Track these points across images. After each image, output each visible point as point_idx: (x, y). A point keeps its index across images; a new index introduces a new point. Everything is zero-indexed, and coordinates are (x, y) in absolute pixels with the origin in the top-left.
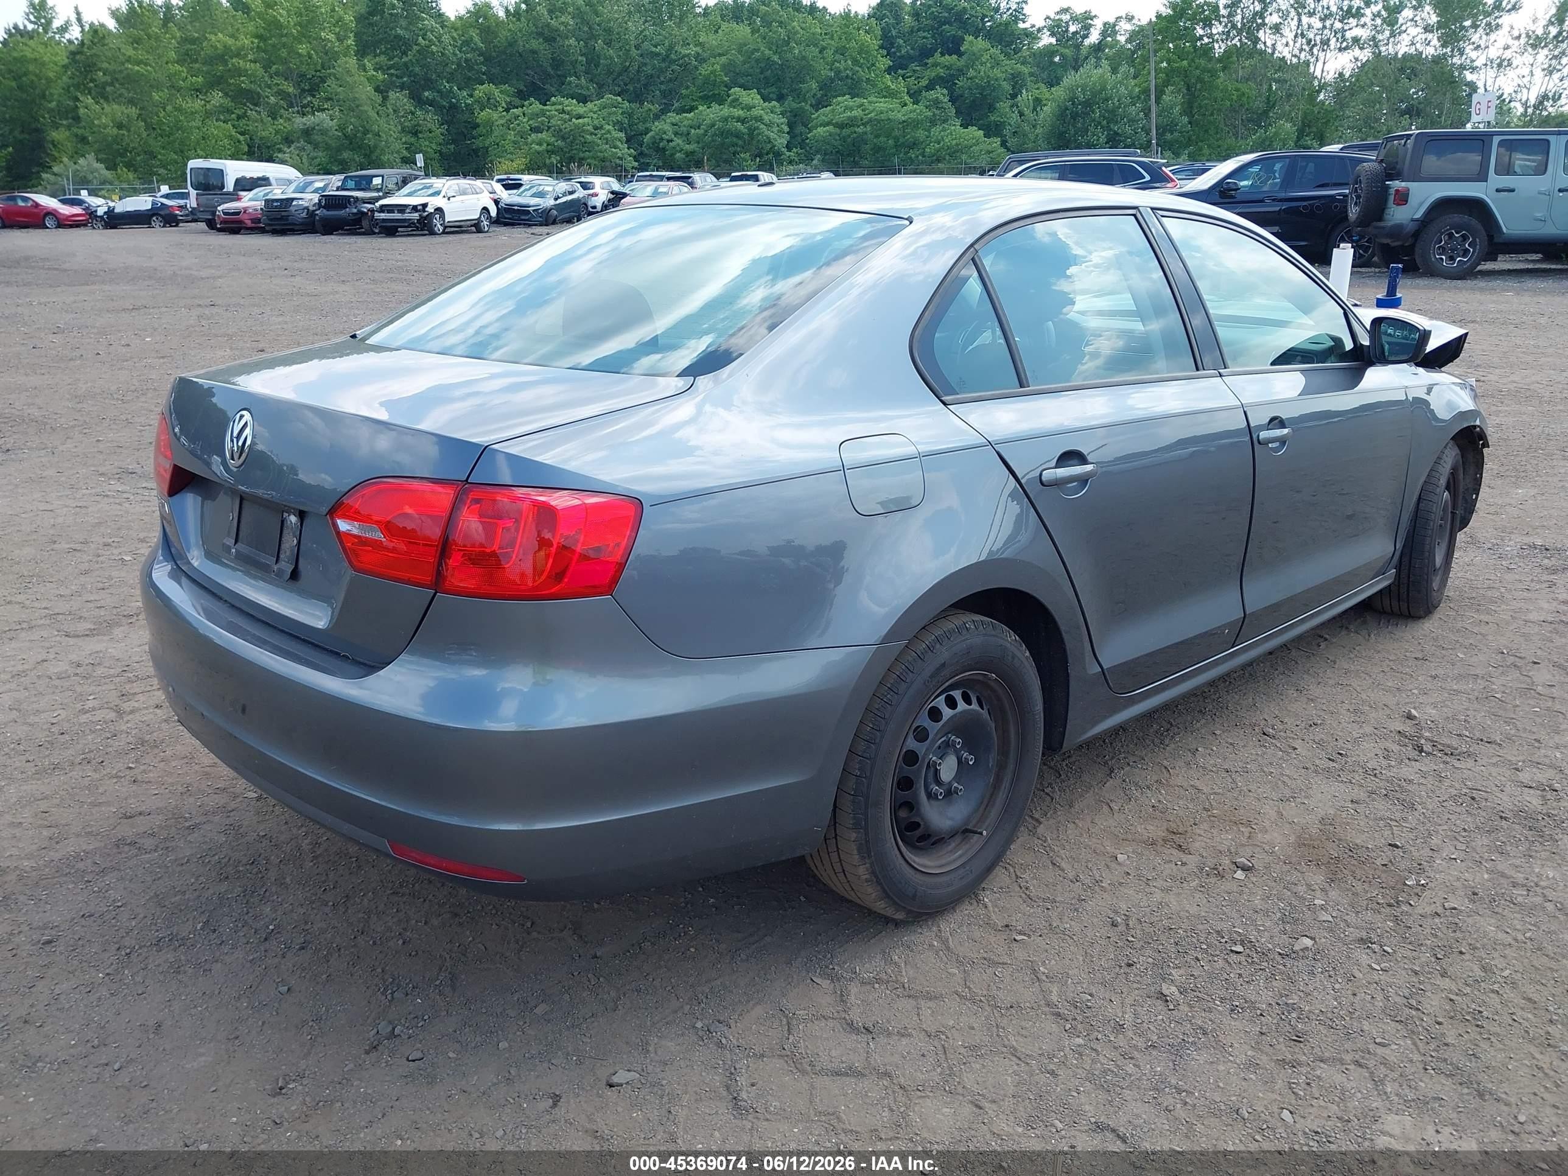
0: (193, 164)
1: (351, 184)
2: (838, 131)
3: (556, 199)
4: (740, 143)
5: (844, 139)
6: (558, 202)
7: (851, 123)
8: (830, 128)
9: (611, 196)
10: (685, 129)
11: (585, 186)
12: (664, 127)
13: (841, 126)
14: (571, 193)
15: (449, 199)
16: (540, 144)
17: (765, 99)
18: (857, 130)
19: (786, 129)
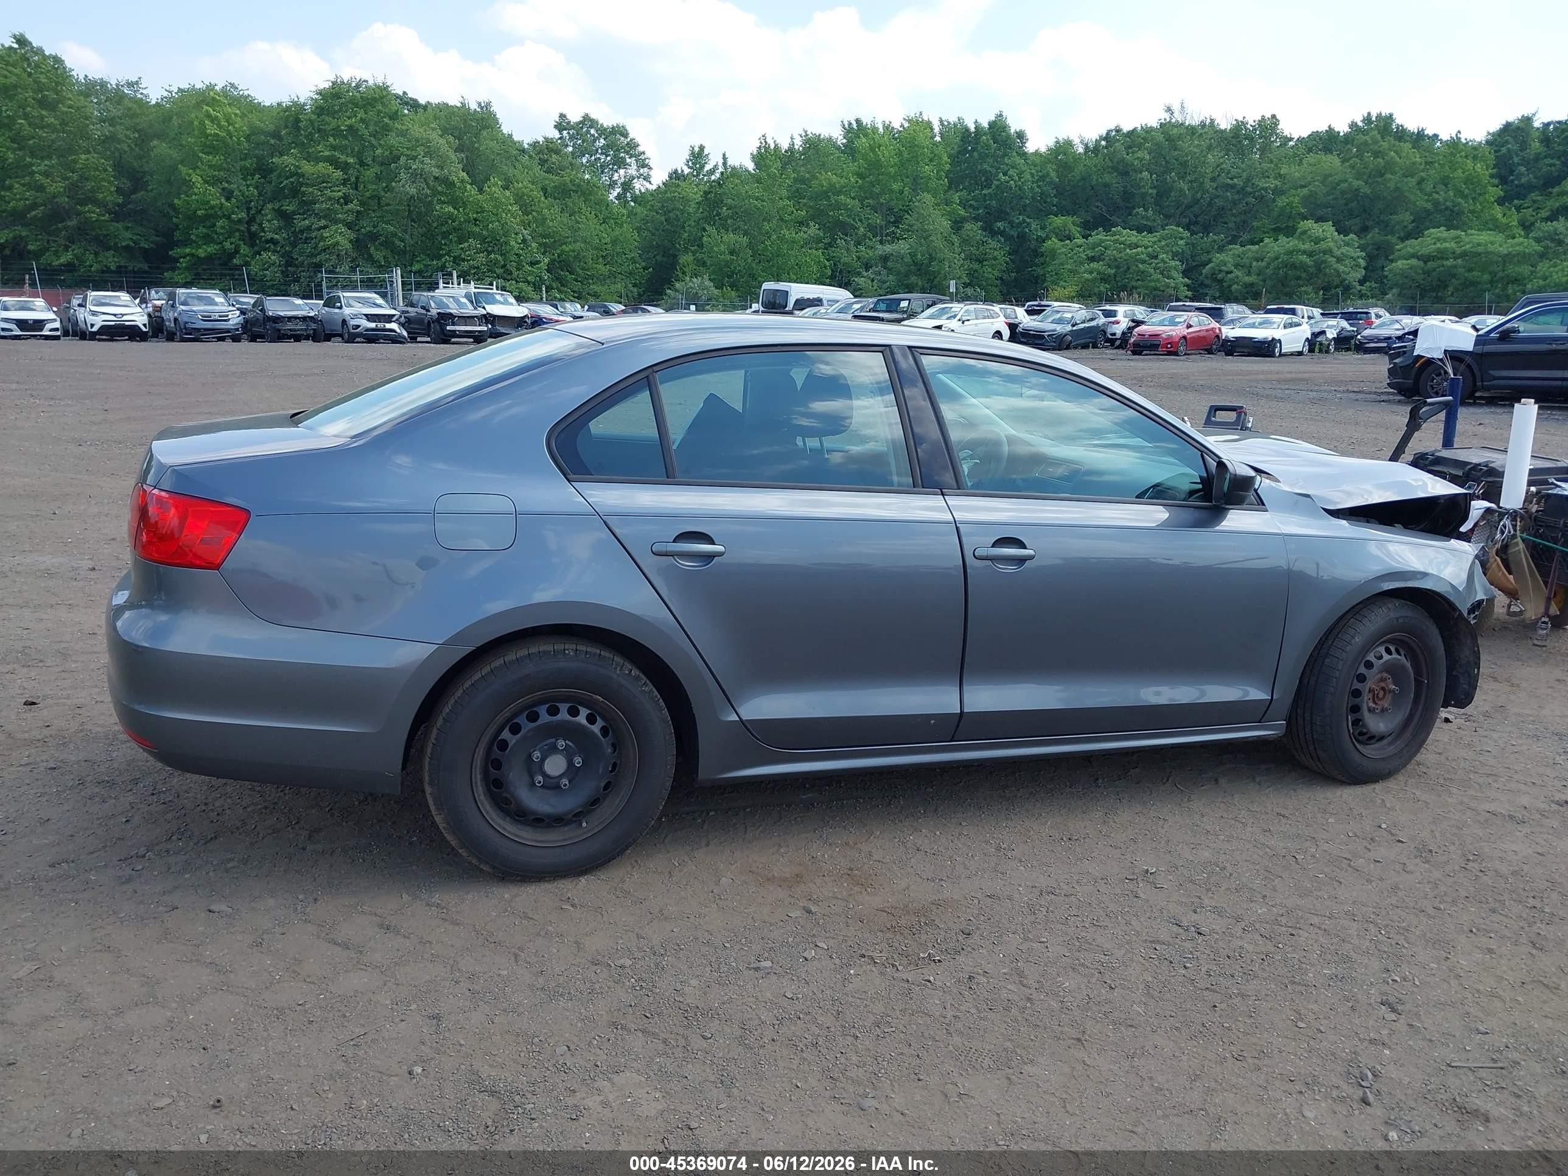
0: (767, 286)
1: (883, 306)
2: (1421, 263)
3: (1073, 326)
4: (1304, 275)
5: (1428, 273)
6: (1074, 328)
7: (1442, 255)
8: (1414, 262)
9: (1132, 324)
10: (1248, 261)
11: (1108, 314)
12: (1226, 259)
13: (1426, 259)
14: (1092, 320)
15: (963, 323)
16: (1091, 273)
17: (1342, 230)
18: (1445, 263)
19: (1362, 263)
